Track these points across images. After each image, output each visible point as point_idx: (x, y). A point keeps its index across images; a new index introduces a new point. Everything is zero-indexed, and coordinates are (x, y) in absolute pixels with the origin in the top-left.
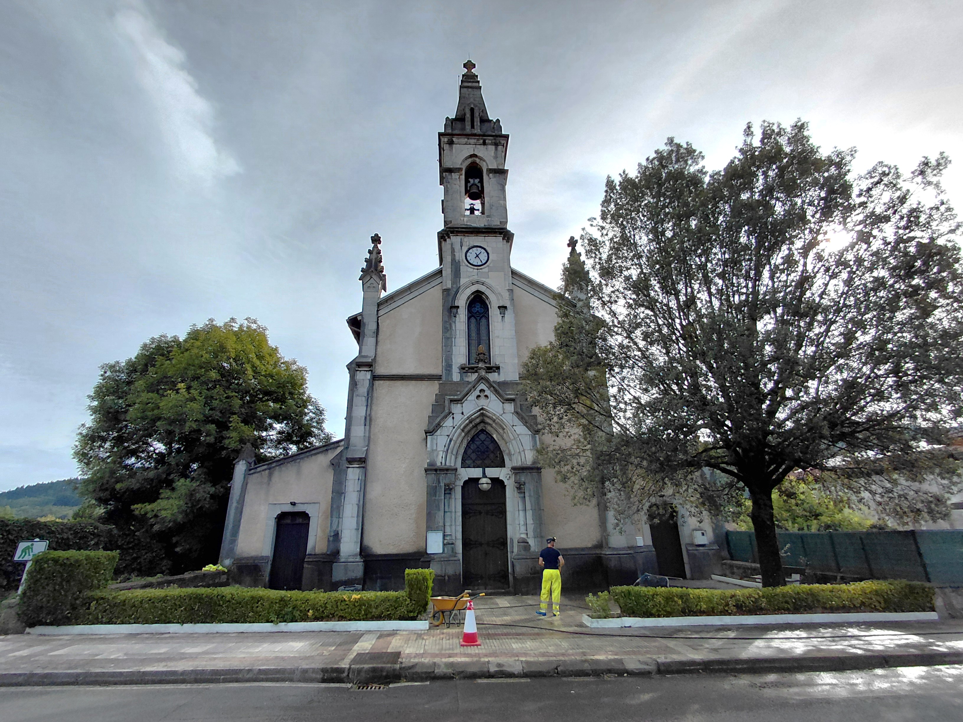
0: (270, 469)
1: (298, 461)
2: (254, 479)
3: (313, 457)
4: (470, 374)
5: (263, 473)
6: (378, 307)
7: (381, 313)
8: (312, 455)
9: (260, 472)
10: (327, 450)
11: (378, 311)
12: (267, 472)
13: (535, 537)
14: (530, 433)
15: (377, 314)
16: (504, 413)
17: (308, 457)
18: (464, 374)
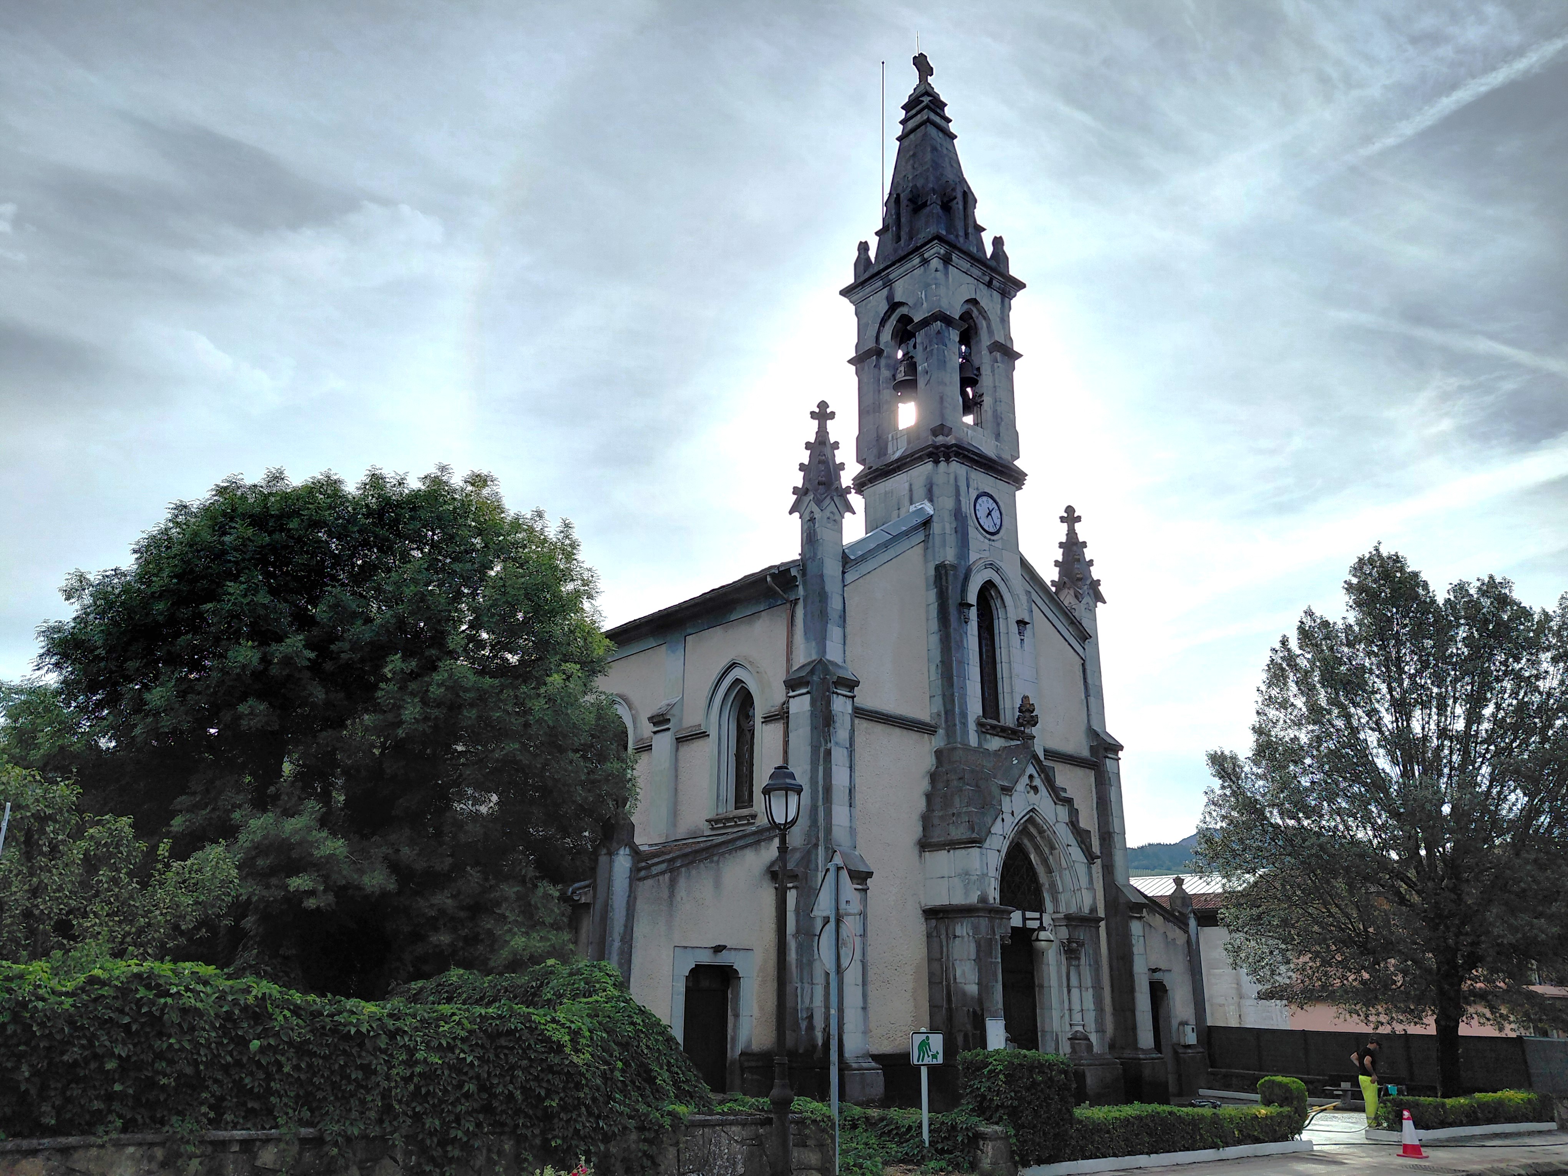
0: (671, 871)
1: (715, 858)
2: (645, 888)
3: (739, 853)
4: (988, 736)
5: (661, 878)
6: (844, 567)
7: (849, 578)
8: (736, 849)
9: (657, 875)
10: (758, 842)
11: (844, 573)
12: (667, 876)
13: (1096, 1032)
14: (1086, 861)
15: (843, 581)
16: (1057, 821)
17: (730, 852)
18: (982, 736)
